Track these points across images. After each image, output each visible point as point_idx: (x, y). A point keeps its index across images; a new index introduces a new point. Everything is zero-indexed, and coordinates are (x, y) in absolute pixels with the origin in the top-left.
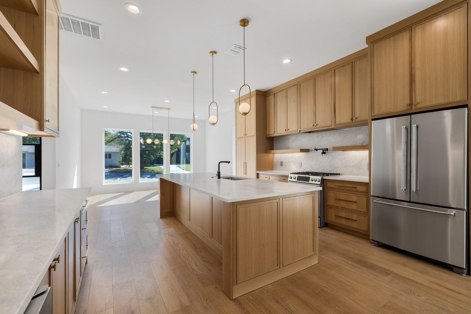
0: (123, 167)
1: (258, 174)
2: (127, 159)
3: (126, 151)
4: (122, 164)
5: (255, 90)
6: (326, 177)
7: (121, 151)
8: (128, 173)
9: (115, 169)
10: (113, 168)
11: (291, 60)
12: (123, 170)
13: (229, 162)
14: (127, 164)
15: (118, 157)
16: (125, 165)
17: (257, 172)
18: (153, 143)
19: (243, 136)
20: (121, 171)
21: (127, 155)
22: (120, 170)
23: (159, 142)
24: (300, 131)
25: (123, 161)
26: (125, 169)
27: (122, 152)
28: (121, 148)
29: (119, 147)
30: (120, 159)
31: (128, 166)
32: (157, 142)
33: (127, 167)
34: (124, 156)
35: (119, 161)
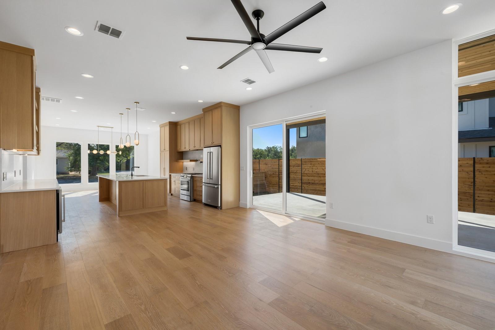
0: (72, 174)
1: (170, 175)
2: (76, 165)
3: (76, 156)
4: (71, 171)
5: (168, 121)
6: (193, 175)
7: (69, 157)
8: (77, 179)
9: (62, 175)
10: (60, 175)
11: (176, 113)
12: (72, 177)
13: (139, 167)
14: (77, 171)
15: (67, 162)
16: (75, 171)
17: (170, 174)
18: (98, 154)
19: (163, 150)
20: (70, 178)
21: (77, 161)
22: (69, 176)
23: (103, 153)
24: (190, 149)
25: (72, 167)
26: (74, 176)
27: (71, 158)
28: (69, 153)
29: (67, 152)
30: (69, 165)
31: (78, 172)
32: (102, 152)
33: (77, 174)
34: (73, 162)
35: (67, 168)
